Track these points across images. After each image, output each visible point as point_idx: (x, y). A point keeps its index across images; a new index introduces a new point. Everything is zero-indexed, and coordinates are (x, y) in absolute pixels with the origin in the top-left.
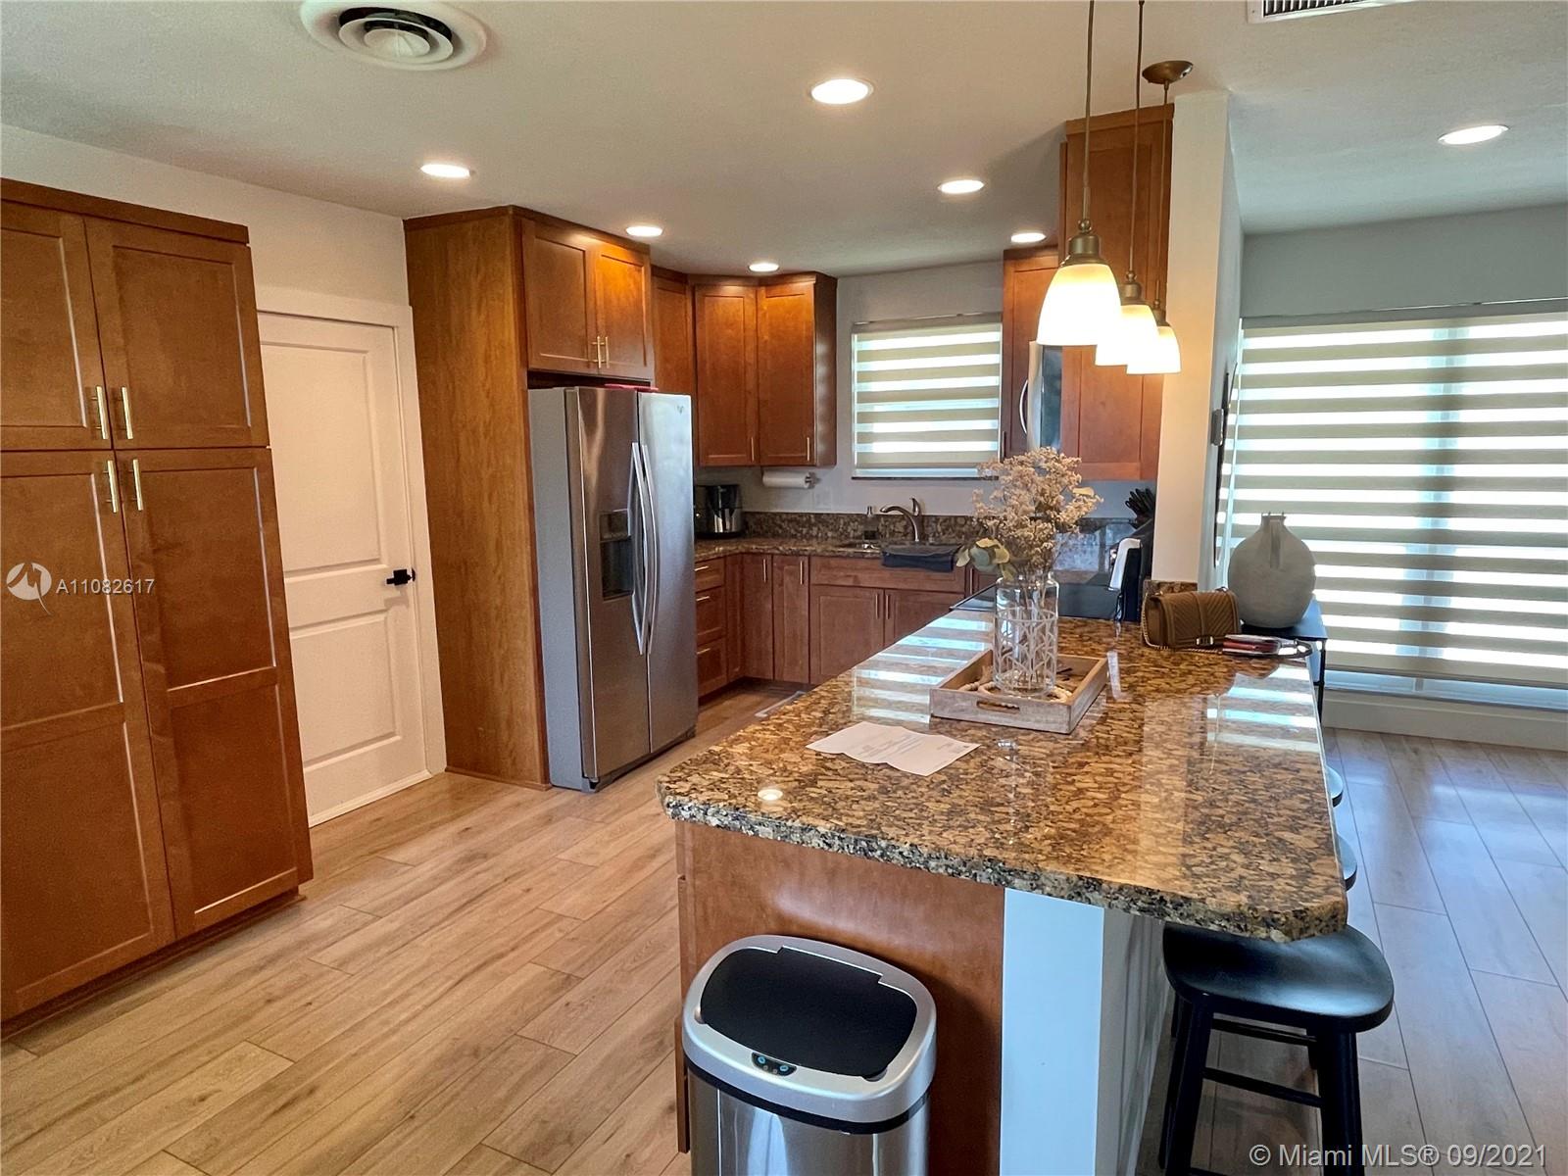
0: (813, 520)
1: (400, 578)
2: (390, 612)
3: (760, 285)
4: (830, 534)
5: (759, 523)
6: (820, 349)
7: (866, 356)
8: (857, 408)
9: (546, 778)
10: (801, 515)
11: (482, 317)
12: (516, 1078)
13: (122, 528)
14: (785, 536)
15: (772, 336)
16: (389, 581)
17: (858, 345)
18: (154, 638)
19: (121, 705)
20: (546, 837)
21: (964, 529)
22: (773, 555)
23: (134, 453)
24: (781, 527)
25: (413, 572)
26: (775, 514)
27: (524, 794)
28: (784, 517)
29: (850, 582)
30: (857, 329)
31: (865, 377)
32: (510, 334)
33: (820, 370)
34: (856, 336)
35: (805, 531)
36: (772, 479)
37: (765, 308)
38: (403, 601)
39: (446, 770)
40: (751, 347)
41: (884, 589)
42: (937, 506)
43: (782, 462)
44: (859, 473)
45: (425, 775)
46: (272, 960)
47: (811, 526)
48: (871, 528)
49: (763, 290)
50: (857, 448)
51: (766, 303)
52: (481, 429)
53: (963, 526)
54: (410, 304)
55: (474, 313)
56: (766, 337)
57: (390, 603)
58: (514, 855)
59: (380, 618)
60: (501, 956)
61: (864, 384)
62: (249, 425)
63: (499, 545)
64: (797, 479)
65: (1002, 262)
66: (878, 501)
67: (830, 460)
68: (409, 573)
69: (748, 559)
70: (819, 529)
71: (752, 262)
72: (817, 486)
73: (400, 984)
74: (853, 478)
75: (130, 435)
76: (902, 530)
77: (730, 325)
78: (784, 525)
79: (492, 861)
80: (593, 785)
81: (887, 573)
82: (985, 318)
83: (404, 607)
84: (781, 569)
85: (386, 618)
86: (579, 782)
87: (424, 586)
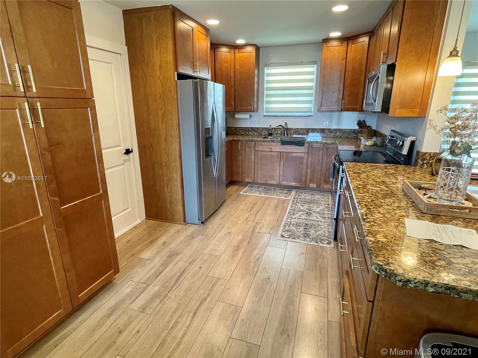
0: (250, 129)
1: (128, 152)
2: (125, 164)
3: (236, 49)
4: (256, 134)
5: (231, 130)
6: (256, 72)
7: (269, 75)
8: (265, 92)
9: (185, 221)
10: (246, 128)
14: (241, 135)
15: (240, 67)
16: (125, 153)
17: (267, 71)
18: (53, 186)
19: (41, 218)
22: (242, 141)
23: (37, 99)
26: (237, 127)
28: (240, 128)
29: (269, 150)
30: (267, 65)
31: (268, 82)
32: (170, 57)
33: (256, 79)
34: (266, 68)
35: (247, 133)
36: (237, 116)
37: (238, 57)
38: (129, 160)
39: (146, 219)
40: (233, 70)
41: (281, 152)
42: (293, 124)
43: (243, 110)
44: (265, 114)
45: (139, 221)
47: (249, 131)
48: (270, 132)
49: (237, 51)
50: (265, 106)
51: (238, 55)
52: (158, 95)
53: (300, 131)
54: (126, 45)
56: (238, 67)
57: (125, 161)
58: (188, 252)
59: (122, 167)
60: (205, 299)
61: (268, 84)
62: (85, 88)
63: (166, 139)
64: (247, 116)
65: (321, 44)
66: (274, 124)
67: (257, 110)
68: (131, 150)
69: (234, 142)
70: (252, 132)
71: (237, 39)
72: (252, 118)
74: (264, 116)
75: (34, 90)
76: (280, 133)
77: (226, 62)
78: (240, 131)
79: (180, 256)
80: (202, 223)
81: (282, 147)
82: (314, 63)
83: (129, 162)
84: (245, 146)
85: (124, 167)
86: (197, 222)
87: (135, 155)
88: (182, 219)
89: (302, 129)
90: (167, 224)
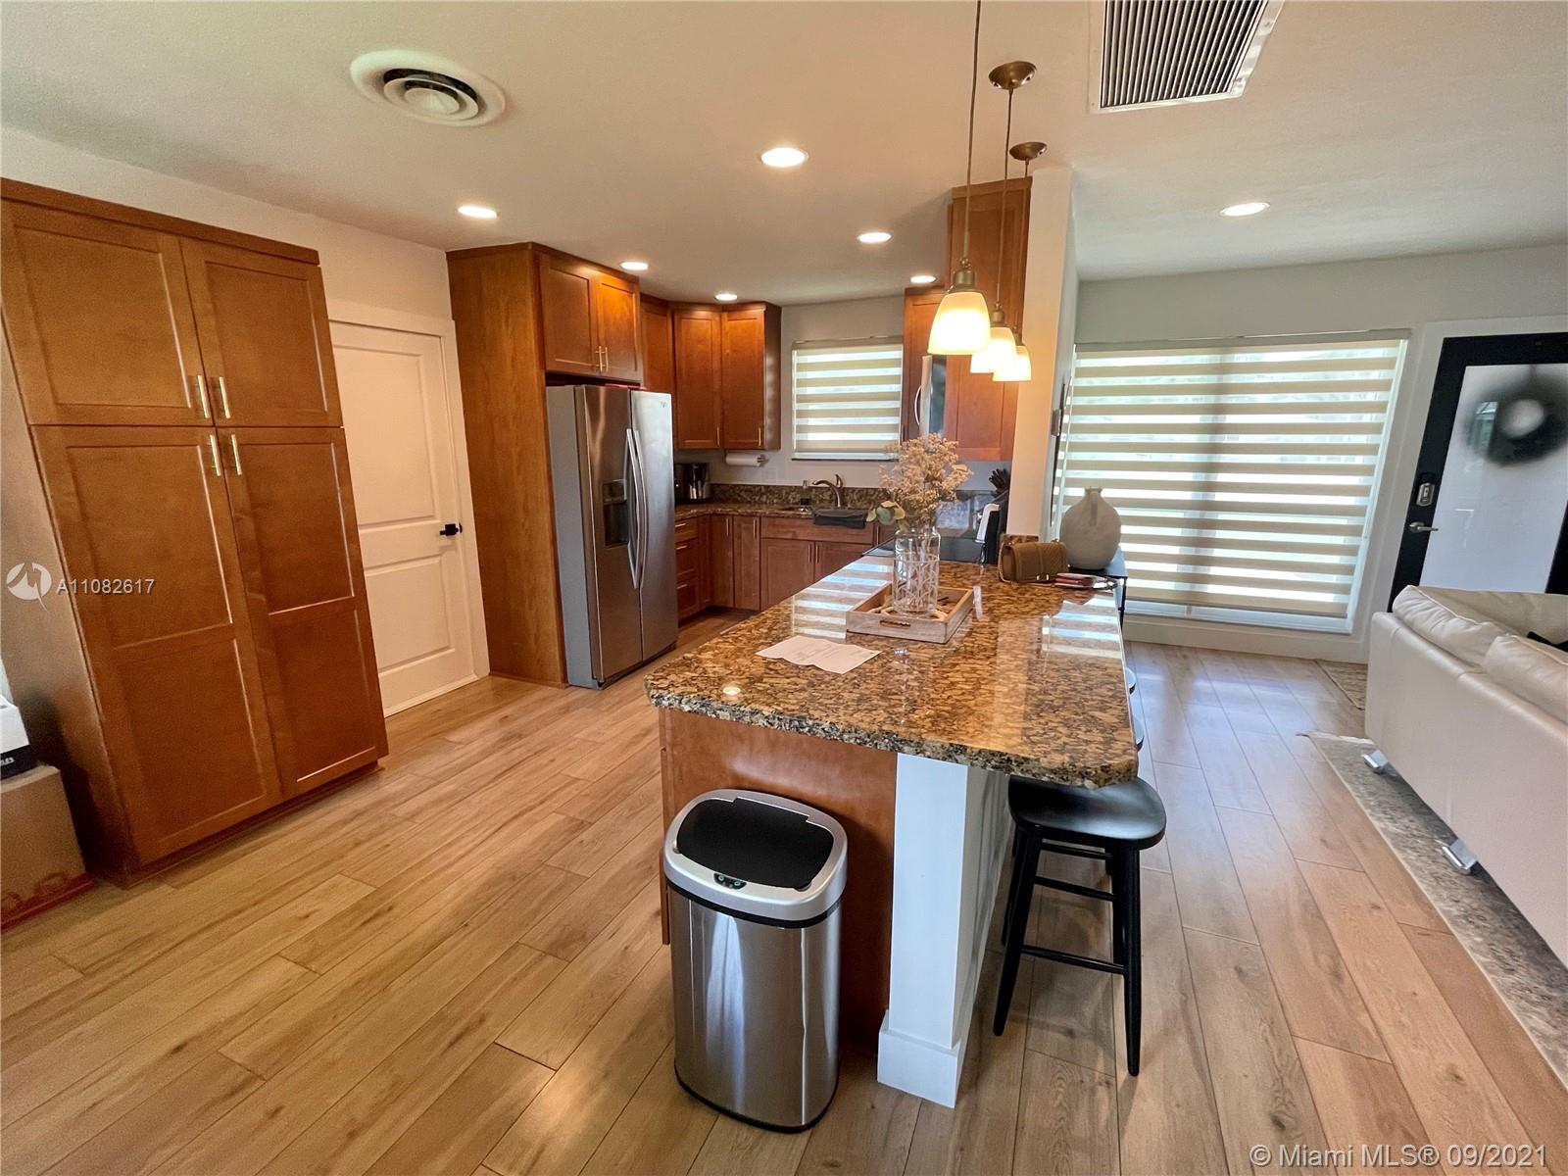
0: (763, 490)
1: (450, 530)
2: (444, 555)
3: (724, 311)
4: (775, 501)
5: (723, 492)
6: (769, 361)
7: (802, 367)
8: (796, 406)
9: (565, 679)
10: (755, 486)
11: (510, 329)
12: (545, 894)
13: (223, 487)
14: (743, 502)
15: (734, 351)
16: (442, 533)
17: (797, 358)
18: (256, 574)
19: (231, 627)
20: (565, 723)
21: (873, 498)
22: (733, 515)
23: (231, 430)
24: (739, 495)
25: (461, 527)
26: (736, 486)
27: (546, 691)
28: (742, 487)
29: (790, 536)
30: (796, 346)
31: (802, 383)
32: (531, 343)
33: (769, 378)
34: (795, 352)
35: (757, 498)
36: (732, 459)
37: (727, 329)
38: (453, 547)
39: (490, 674)
40: (716, 358)
41: (815, 541)
42: (854, 480)
43: (740, 447)
44: (797, 455)
45: (473, 678)
46: (358, 815)
47: (762, 494)
48: (806, 497)
49: (725, 315)
50: (796, 437)
51: (728, 324)
52: (510, 418)
53: (872, 495)
54: (453, 319)
55: (504, 327)
56: (728, 351)
57: (444, 549)
58: (542, 735)
59: (436, 561)
60: (532, 808)
61: (801, 389)
62: (326, 409)
63: (526, 509)
64: (751, 460)
65: (903, 298)
66: (811, 476)
67: (776, 445)
68: (457, 527)
69: (715, 518)
70: (767, 498)
71: (718, 292)
72: (767, 465)
73: (457, 829)
74: (793, 459)
75: (228, 415)
76: (828, 498)
77: (699, 341)
78: (742, 494)
79: (524, 740)
80: (600, 685)
81: (816, 530)
82: (891, 340)
83: (454, 552)
84: (739, 526)
85: (440, 561)
86: (590, 682)
87: (468, 537)
88: (559, 675)
89: (875, 490)
90: (529, 685)
